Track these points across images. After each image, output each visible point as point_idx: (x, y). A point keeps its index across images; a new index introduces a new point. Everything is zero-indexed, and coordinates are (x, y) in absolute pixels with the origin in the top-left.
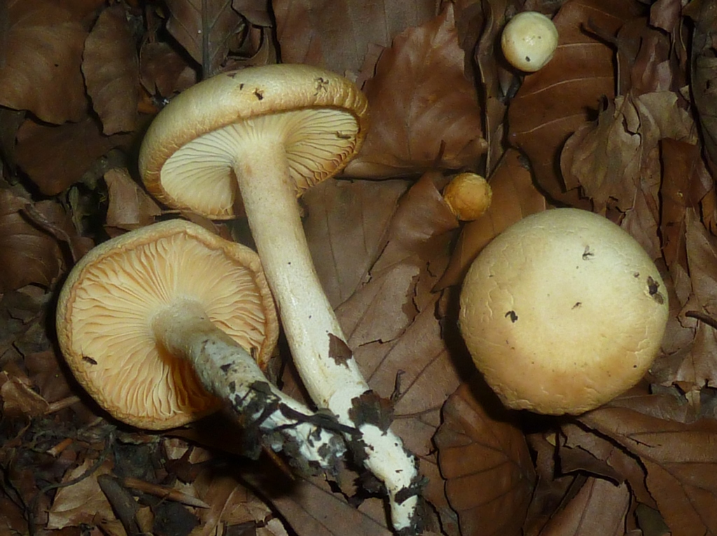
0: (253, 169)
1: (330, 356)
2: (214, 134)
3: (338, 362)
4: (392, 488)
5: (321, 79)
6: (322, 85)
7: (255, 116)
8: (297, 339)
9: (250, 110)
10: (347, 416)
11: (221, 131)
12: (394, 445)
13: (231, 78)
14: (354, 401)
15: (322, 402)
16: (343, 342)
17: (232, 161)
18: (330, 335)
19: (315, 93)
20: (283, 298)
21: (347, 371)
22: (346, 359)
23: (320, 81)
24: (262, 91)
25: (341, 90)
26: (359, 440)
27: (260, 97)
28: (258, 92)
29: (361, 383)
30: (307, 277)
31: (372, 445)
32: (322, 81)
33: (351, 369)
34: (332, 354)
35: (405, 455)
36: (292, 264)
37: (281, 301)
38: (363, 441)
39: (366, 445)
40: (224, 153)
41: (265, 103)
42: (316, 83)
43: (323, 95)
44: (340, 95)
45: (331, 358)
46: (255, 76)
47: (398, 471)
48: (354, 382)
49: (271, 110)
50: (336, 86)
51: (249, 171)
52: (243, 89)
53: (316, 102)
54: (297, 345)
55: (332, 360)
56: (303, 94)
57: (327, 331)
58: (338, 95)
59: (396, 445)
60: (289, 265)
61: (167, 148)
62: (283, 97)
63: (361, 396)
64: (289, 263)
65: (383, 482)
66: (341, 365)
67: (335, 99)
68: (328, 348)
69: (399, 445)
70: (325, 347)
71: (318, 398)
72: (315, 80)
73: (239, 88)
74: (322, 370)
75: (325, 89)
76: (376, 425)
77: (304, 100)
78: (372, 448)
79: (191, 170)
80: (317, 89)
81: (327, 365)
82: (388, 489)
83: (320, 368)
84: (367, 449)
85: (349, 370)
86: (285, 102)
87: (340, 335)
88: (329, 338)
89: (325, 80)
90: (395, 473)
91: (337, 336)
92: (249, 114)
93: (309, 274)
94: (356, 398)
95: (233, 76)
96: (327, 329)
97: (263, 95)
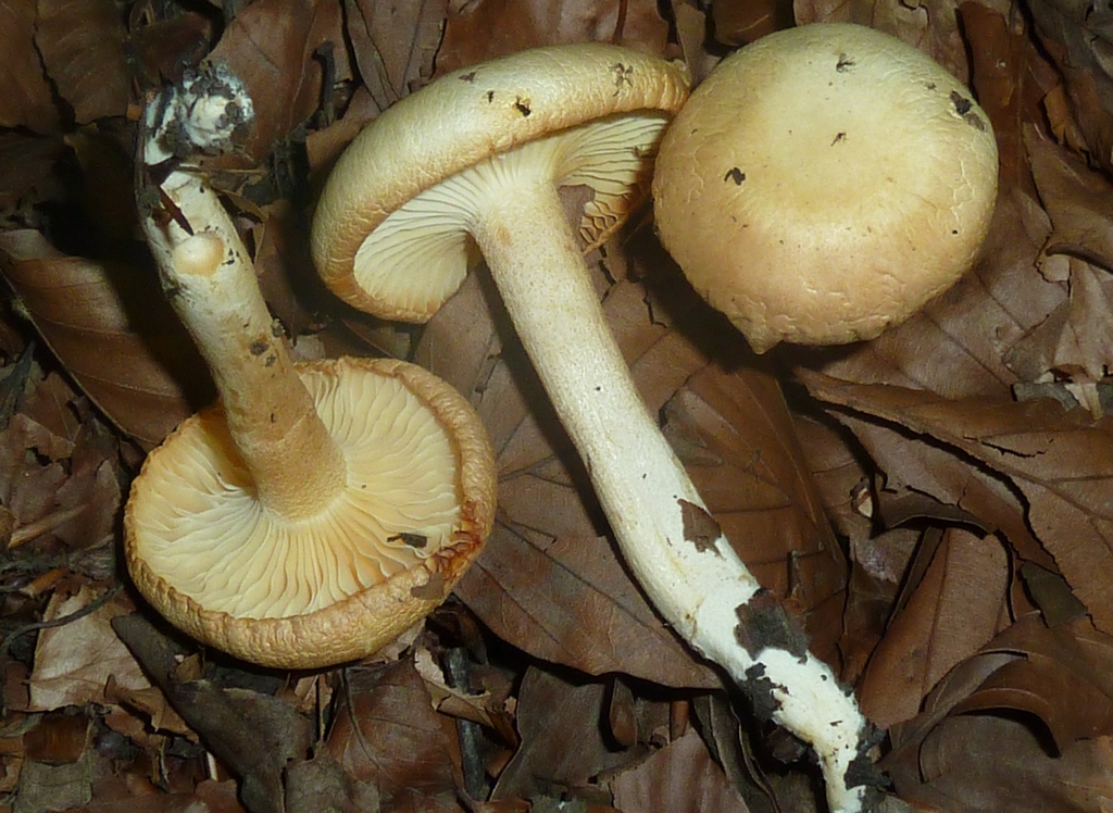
0: (512, 233)
1: (686, 539)
2: (448, 184)
3: (701, 548)
4: (828, 752)
5: (620, 65)
6: (623, 75)
7: (518, 145)
8: (627, 516)
9: (510, 136)
10: (733, 639)
11: (458, 179)
12: (821, 679)
13: (468, 82)
14: (740, 610)
15: (683, 619)
16: (703, 510)
17: (470, 223)
18: (681, 502)
19: (614, 93)
20: (594, 450)
21: (718, 561)
22: (714, 541)
23: (618, 69)
24: (528, 100)
25: (654, 80)
26: (760, 678)
27: (526, 112)
28: (521, 103)
29: (744, 577)
30: (630, 408)
31: (784, 685)
32: (623, 69)
33: (724, 556)
34: (688, 535)
35: (842, 694)
36: (602, 390)
37: (591, 455)
38: (768, 679)
39: (774, 686)
40: (458, 210)
41: (534, 120)
42: (615, 75)
43: (627, 95)
44: (654, 90)
45: (688, 542)
46: (510, 74)
47: (834, 724)
48: (733, 578)
49: (544, 131)
50: (645, 75)
51: (505, 237)
52: (494, 100)
53: (616, 108)
54: (628, 528)
55: (691, 545)
56: (595, 96)
57: (675, 497)
58: (650, 90)
59: (824, 678)
60: (596, 392)
61: (367, 217)
62: (563, 106)
63: (750, 600)
64: (598, 389)
65: (810, 745)
66: (707, 550)
67: (646, 97)
68: (681, 526)
69: (828, 679)
70: (675, 524)
71: (676, 611)
72: (612, 69)
73: (487, 100)
74: (676, 564)
75: (629, 82)
76: (784, 649)
77: (599, 106)
78: (785, 690)
79: (398, 245)
80: (617, 84)
81: (683, 555)
82: (820, 755)
83: (672, 560)
84: (777, 692)
85: (722, 558)
86: (568, 114)
87: (697, 500)
88: (680, 508)
89: (626, 68)
90: (830, 726)
91: (694, 502)
92: (510, 142)
93: (632, 403)
94: (743, 605)
95: (470, 78)
96: (674, 494)
97: (530, 107)
